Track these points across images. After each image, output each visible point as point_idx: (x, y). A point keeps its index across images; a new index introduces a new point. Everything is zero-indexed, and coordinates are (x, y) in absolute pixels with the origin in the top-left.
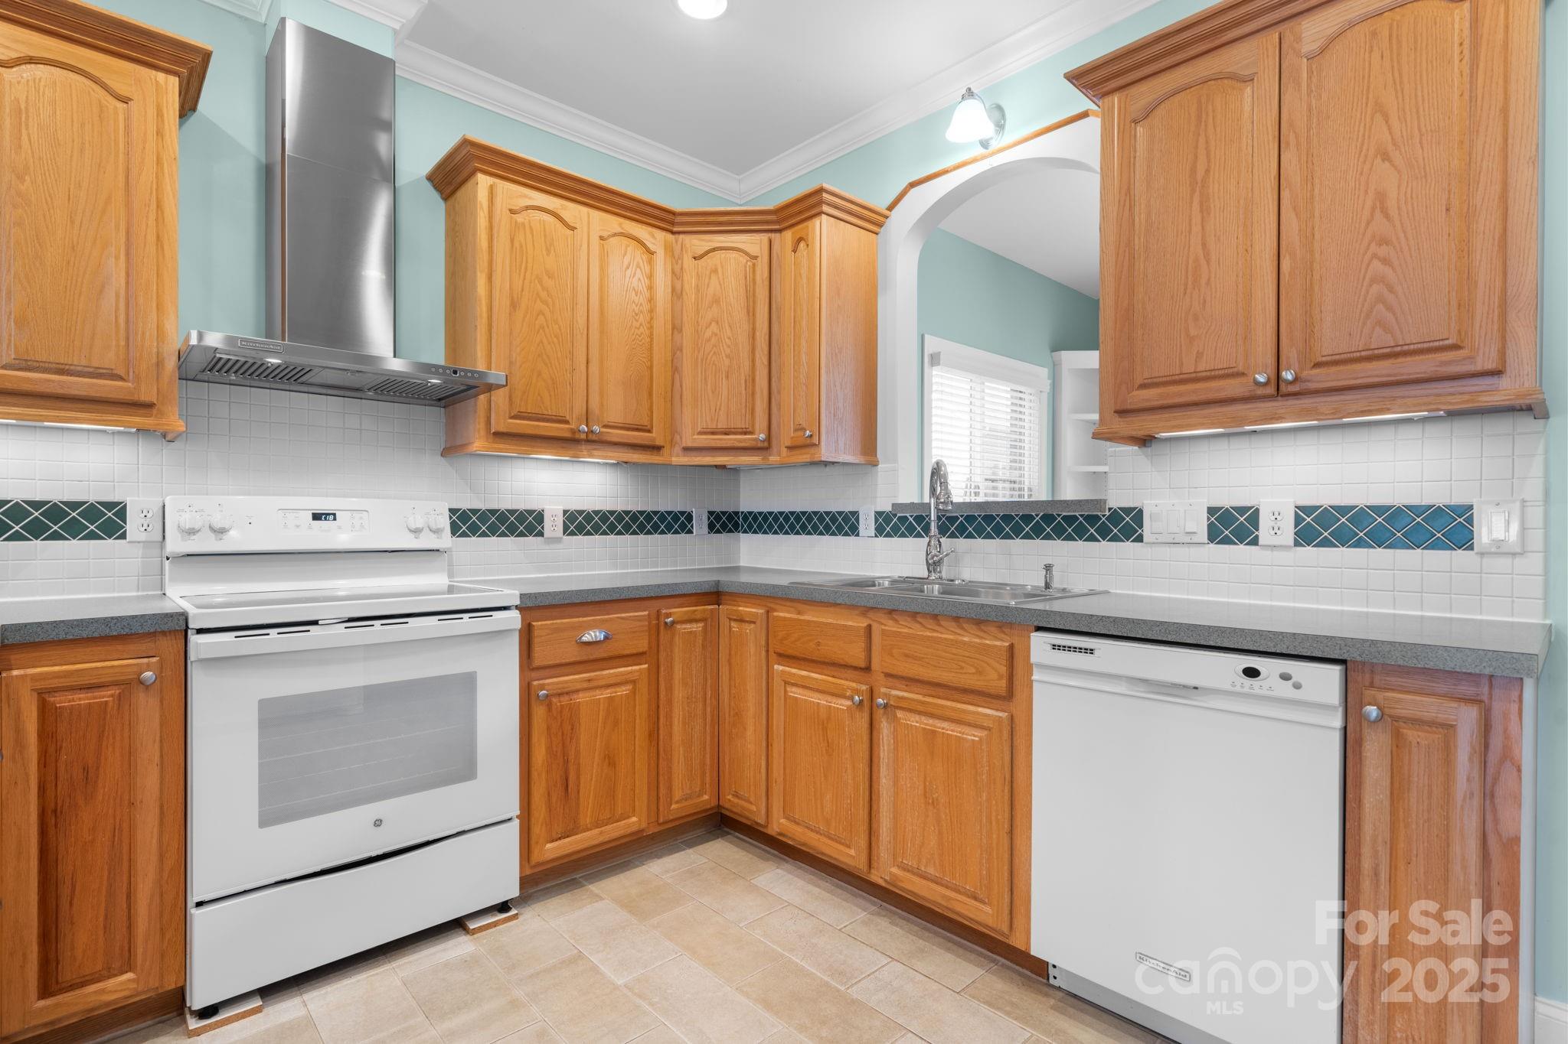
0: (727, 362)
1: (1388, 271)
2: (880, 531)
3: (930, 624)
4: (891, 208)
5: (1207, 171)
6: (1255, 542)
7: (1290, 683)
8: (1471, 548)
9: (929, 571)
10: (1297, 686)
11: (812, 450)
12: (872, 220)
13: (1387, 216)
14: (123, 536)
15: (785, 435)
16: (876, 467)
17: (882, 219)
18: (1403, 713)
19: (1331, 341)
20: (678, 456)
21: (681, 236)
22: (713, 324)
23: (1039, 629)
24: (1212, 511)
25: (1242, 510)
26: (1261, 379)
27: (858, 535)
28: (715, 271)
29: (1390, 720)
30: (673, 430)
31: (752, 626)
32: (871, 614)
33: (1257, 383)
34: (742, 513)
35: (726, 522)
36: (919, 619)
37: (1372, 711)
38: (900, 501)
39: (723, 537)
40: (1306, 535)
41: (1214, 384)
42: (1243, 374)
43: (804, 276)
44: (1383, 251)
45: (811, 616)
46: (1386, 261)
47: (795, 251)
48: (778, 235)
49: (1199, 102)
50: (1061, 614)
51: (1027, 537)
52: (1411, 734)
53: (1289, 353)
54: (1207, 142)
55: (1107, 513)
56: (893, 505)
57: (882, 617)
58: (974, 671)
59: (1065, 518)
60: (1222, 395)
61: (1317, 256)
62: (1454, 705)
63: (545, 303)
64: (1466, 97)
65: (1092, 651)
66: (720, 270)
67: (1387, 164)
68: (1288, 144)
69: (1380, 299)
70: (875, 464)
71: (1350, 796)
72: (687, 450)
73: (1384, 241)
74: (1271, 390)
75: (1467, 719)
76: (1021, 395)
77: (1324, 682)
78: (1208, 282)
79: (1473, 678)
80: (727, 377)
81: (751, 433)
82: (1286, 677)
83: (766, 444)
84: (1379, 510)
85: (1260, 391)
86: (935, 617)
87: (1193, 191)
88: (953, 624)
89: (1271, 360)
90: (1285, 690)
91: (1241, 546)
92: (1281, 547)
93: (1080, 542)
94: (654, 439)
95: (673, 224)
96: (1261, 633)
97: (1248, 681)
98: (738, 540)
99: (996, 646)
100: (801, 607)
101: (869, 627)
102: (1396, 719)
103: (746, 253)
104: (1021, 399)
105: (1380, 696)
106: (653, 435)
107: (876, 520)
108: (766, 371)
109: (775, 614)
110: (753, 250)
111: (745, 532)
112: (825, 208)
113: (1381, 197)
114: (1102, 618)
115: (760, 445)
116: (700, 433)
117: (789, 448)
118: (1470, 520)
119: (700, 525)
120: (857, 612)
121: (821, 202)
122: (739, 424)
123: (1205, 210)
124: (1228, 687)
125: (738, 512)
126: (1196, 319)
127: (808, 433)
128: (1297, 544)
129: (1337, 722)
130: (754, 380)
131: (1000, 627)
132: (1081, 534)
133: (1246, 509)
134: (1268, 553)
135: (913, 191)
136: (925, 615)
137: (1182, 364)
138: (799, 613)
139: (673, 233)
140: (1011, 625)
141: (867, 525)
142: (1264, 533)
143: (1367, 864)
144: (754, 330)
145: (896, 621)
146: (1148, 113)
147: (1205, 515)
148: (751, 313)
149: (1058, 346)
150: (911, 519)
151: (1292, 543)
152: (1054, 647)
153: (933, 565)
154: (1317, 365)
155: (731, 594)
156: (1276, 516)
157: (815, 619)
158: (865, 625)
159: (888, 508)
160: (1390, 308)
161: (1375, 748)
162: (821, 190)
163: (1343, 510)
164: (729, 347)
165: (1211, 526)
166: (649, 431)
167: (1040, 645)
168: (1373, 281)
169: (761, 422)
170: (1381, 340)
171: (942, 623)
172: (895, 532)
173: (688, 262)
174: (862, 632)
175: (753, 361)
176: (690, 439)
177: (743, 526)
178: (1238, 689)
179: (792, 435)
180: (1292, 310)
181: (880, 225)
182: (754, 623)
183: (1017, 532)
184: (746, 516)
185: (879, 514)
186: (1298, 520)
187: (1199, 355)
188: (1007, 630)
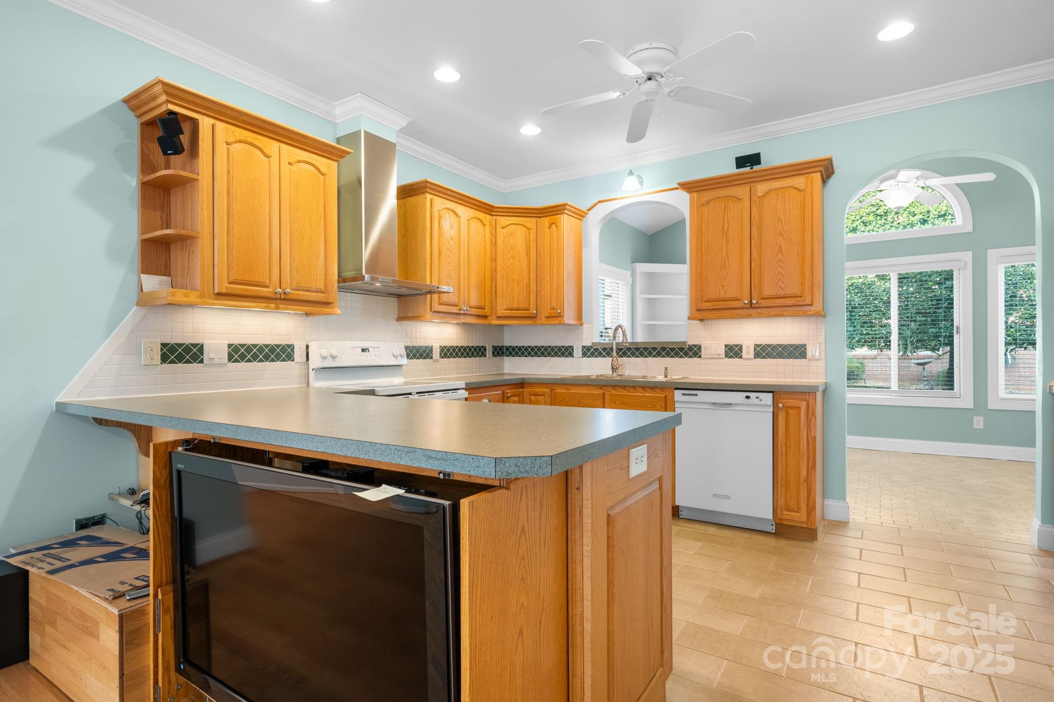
0: (518, 277)
1: (782, 271)
2: (584, 355)
3: (631, 390)
4: (589, 210)
5: (728, 228)
6: (741, 357)
7: (758, 399)
8: (806, 358)
9: (613, 372)
10: (761, 400)
11: (559, 319)
12: (580, 215)
13: (782, 253)
14: (293, 360)
15: (545, 312)
16: (581, 327)
17: (585, 214)
18: (788, 405)
19: (767, 292)
20: (494, 320)
21: (495, 217)
22: (511, 259)
23: (676, 389)
24: (726, 346)
25: (736, 346)
26: (746, 302)
27: (573, 357)
28: (512, 234)
29: (786, 408)
30: (493, 308)
31: (543, 397)
32: (604, 388)
33: (745, 304)
34: (505, 346)
35: (500, 351)
36: (627, 389)
37: (781, 405)
38: (594, 342)
39: (498, 358)
40: (758, 355)
41: (731, 303)
42: (740, 300)
43: (555, 240)
44: (781, 264)
45: (574, 390)
46: (782, 268)
47: (550, 228)
48: (539, 219)
49: (725, 204)
50: (685, 383)
51: (654, 356)
52: (790, 411)
53: (755, 294)
54: (728, 218)
55: (687, 347)
56: (592, 343)
57: (610, 389)
58: (651, 406)
59: (670, 349)
60: (733, 306)
61: (762, 263)
62: (800, 401)
63: (451, 252)
64: (803, 220)
65: (697, 395)
66: (514, 234)
67: (782, 237)
68: (753, 224)
69: (780, 280)
70: (582, 325)
71: (775, 432)
72: (499, 318)
73: (781, 261)
74: (749, 306)
75: (803, 405)
76: (618, 285)
77: (768, 398)
78: (729, 267)
79: (805, 393)
80: (518, 284)
81: (529, 310)
82: (757, 398)
83: (535, 315)
84: (780, 346)
85: (745, 306)
86: (634, 387)
87: (723, 235)
88: (642, 389)
89: (749, 296)
90: (757, 402)
91: (736, 359)
92: (750, 359)
93: (677, 358)
94: (486, 312)
95: (492, 211)
96: (750, 385)
97: (747, 400)
98: (503, 360)
99: (660, 396)
100: (569, 387)
101: (604, 393)
102: (786, 407)
103: (526, 227)
104: (618, 287)
105: (782, 401)
106: (486, 310)
107: (583, 350)
108: (535, 282)
109: (556, 391)
110: (529, 225)
111: (507, 356)
112: (566, 211)
113: (780, 247)
114: (700, 383)
115: (533, 315)
116: (505, 310)
117: (546, 317)
118: (806, 349)
119: (489, 352)
120: (597, 388)
121: (565, 209)
122: (523, 306)
123: (727, 242)
124: (741, 402)
125: (503, 346)
126: (724, 279)
127: (559, 311)
128: (755, 358)
129: (772, 410)
130: (530, 286)
131: (661, 389)
132: (677, 355)
133: (738, 345)
134: (745, 361)
135: (600, 204)
136: (630, 387)
137: (720, 295)
138: (568, 390)
139: (491, 215)
140: (665, 388)
141: (578, 352)
142: (744, 355)
143: (780, 450)
144: (529, 262)
145: (616, 390)
146: (708, 203)
147: (724, 347)
148: (528, 254)
149: (635, 260)
150: (600, 349)
151: (753, 357)
152: (683, 394)
153: (614, 369)
154: (763, 299)
155: (529, 383)
156: (748, 347)
157: (577, 392)
158: (602, 392)
159: (589, 344)
160: (783, 282)
161: (781, 416)
162: (566, 204)
163: (769, 346)
164: (519, 270)
165: (726, 352)
166: (484, 309)
167: (678, 395)
168: (778, 274)
169: (533, 305)
170: (781, 292)
171: (637, 389)
172: (592, 355)
173: (499, 229)
174: (601, 396)
175: (529, 277)
176: (501, 312)
177: (506, 353)
178: (744, 403)
179: (549, 311)
180: (755, 281)
181: (583, 217)
182: (544, 395)
183: (650, 354)
184: (507, 348)
185: (584, 347)
186: (755, 349)
187: (726, 292)
188: (664, 391)
